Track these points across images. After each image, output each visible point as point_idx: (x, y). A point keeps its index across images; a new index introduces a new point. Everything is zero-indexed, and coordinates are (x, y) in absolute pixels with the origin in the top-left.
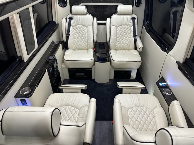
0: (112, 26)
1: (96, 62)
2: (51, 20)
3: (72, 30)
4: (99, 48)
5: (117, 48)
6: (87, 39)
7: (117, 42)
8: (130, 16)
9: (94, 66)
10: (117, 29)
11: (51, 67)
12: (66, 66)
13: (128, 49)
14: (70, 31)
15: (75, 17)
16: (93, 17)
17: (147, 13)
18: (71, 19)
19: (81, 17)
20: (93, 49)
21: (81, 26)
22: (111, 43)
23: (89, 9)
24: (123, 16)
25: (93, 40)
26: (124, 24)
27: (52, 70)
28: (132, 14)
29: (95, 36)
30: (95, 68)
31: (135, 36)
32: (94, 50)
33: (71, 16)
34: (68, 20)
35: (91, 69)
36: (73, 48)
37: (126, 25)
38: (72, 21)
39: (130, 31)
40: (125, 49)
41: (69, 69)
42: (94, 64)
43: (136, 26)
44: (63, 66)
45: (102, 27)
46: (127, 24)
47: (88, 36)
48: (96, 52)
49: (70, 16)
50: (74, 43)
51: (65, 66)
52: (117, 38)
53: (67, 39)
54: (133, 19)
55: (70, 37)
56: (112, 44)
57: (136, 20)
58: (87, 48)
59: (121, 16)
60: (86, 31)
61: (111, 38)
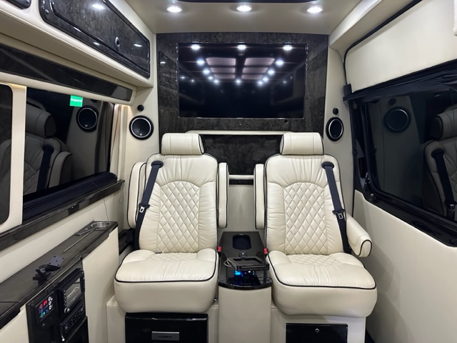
0: (268, 183)
1: (221, 289)
2: (105, 170)
3: (159, 195)
4: (235, 246)
5: (288, 248)
6: (199, 219)
7: (287, 229)
8: (317, 160)
9: (215, 307)
10: (285, 193)
11: (50, 299)
12: (119, 303)
13: (323, 249)
14: (152, 196)
15: (170, 161)
16: (219, 163)
17: (360, 155)
18: (157, 165)
19: (185, 160)
20: (216, 249)
21: (185, 183)
22: (269, 231)
23: (208, 145)
24: (298, 160)
25: (215, 219)
26: (303, 179)
27: (53, 312)
28: (323, 154)
29: (223, 210)
30: (218, 312)
31: (338, 211)
32: (219, 250)
33: (158, 160)
34: (149, 168)
35: (205, 316)
36: (154, 246)
37: (310, 182)
38: (160, 170)
39: (324, 198)
40: (314, 249)
41: (128, 314)
42: (216, 298)
43: (338, 184)
44: (109, 303)
45: (241, 189)
46: (313, 179)
47: (202, 208)
48: (222, 256)
49: (158, 157)
50: (158, 231)
51: (116, 305)
52: (287, 217)
53: (140, 217)
54: (327, 166)
55: (148, 213)
56: (272, 235)
57: (335, 170)
58: (196, 245)
59: (294, 159)
60: (197, 197)
61: (269, 215)
